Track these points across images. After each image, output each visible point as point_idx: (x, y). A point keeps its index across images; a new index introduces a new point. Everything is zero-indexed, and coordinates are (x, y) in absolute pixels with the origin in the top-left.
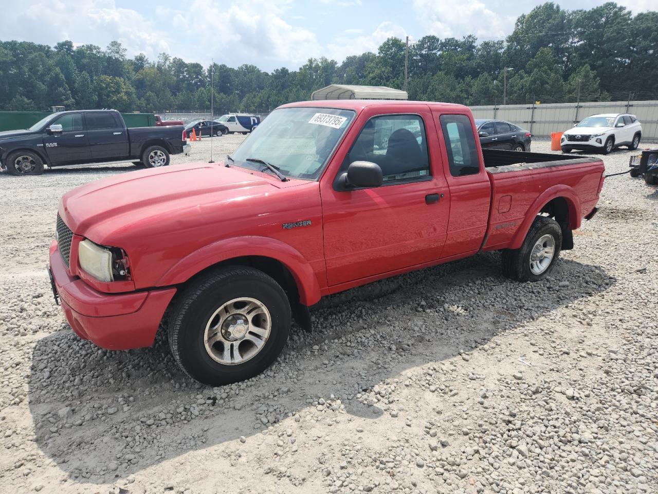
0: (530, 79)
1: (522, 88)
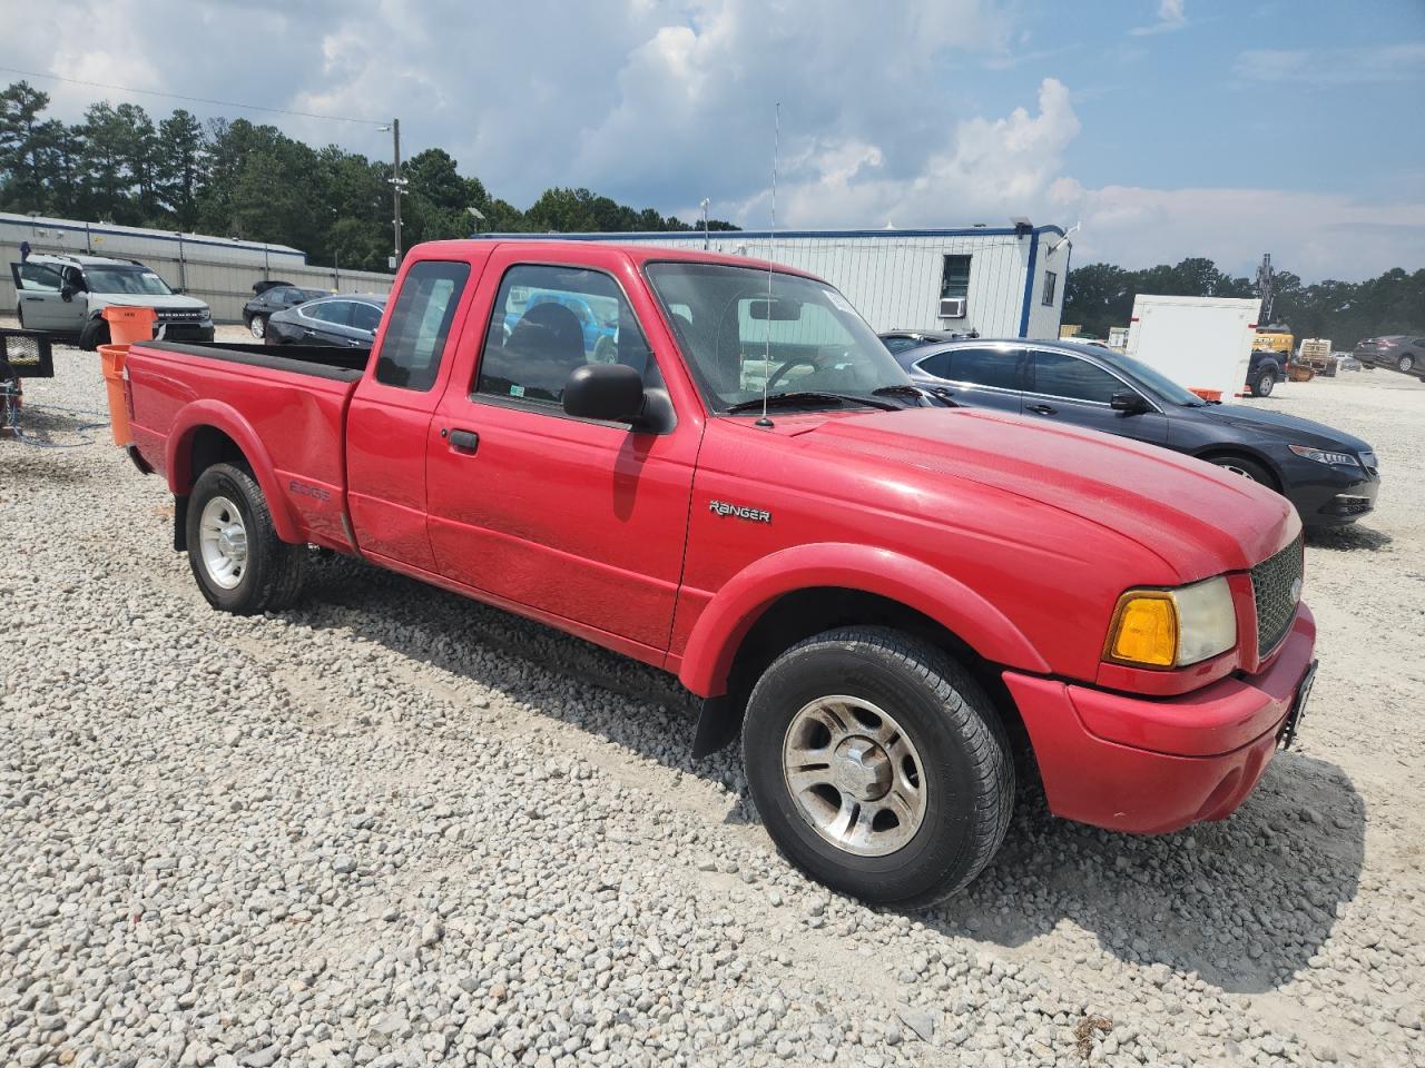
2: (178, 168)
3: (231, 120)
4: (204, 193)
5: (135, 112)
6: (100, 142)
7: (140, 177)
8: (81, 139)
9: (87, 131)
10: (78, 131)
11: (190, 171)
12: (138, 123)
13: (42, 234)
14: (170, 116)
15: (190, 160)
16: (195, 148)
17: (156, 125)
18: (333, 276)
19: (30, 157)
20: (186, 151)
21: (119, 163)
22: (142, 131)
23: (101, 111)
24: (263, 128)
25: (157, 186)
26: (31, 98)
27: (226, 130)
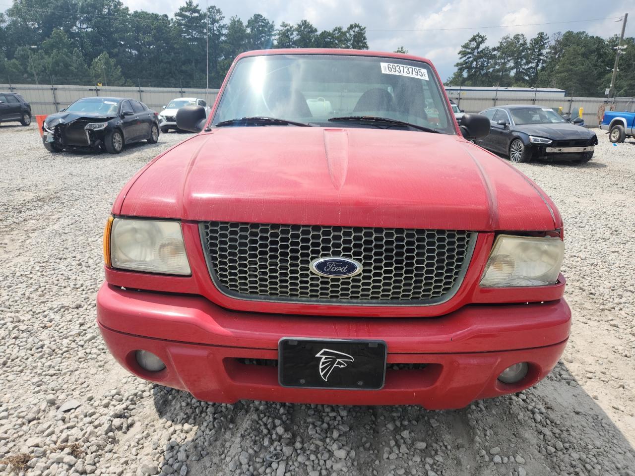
0: (50, 60)
1: (45, 69)
2: (534, 59)
3: (563, 32)
4: (543, 69)
5: (521, 37)
6: (503, 53)
7: (517, 65)
8: (495, 53)
9: (498, 49)
10: (494, 49)
11: (539, 60)
12: (521, 41)
13: (452, 93)
14: (536, 36)
15: (541, 54)
16: (544, 48)
17: (528, 42)
18: (569, 101)
19: (475, 63)
20: (540, 50)
21: (509, 61)
22: (522, 45)
23: (506, 39)
24: (578, 33)
25: (523, 69)
26: (480, 39)
27: (561, 38)
